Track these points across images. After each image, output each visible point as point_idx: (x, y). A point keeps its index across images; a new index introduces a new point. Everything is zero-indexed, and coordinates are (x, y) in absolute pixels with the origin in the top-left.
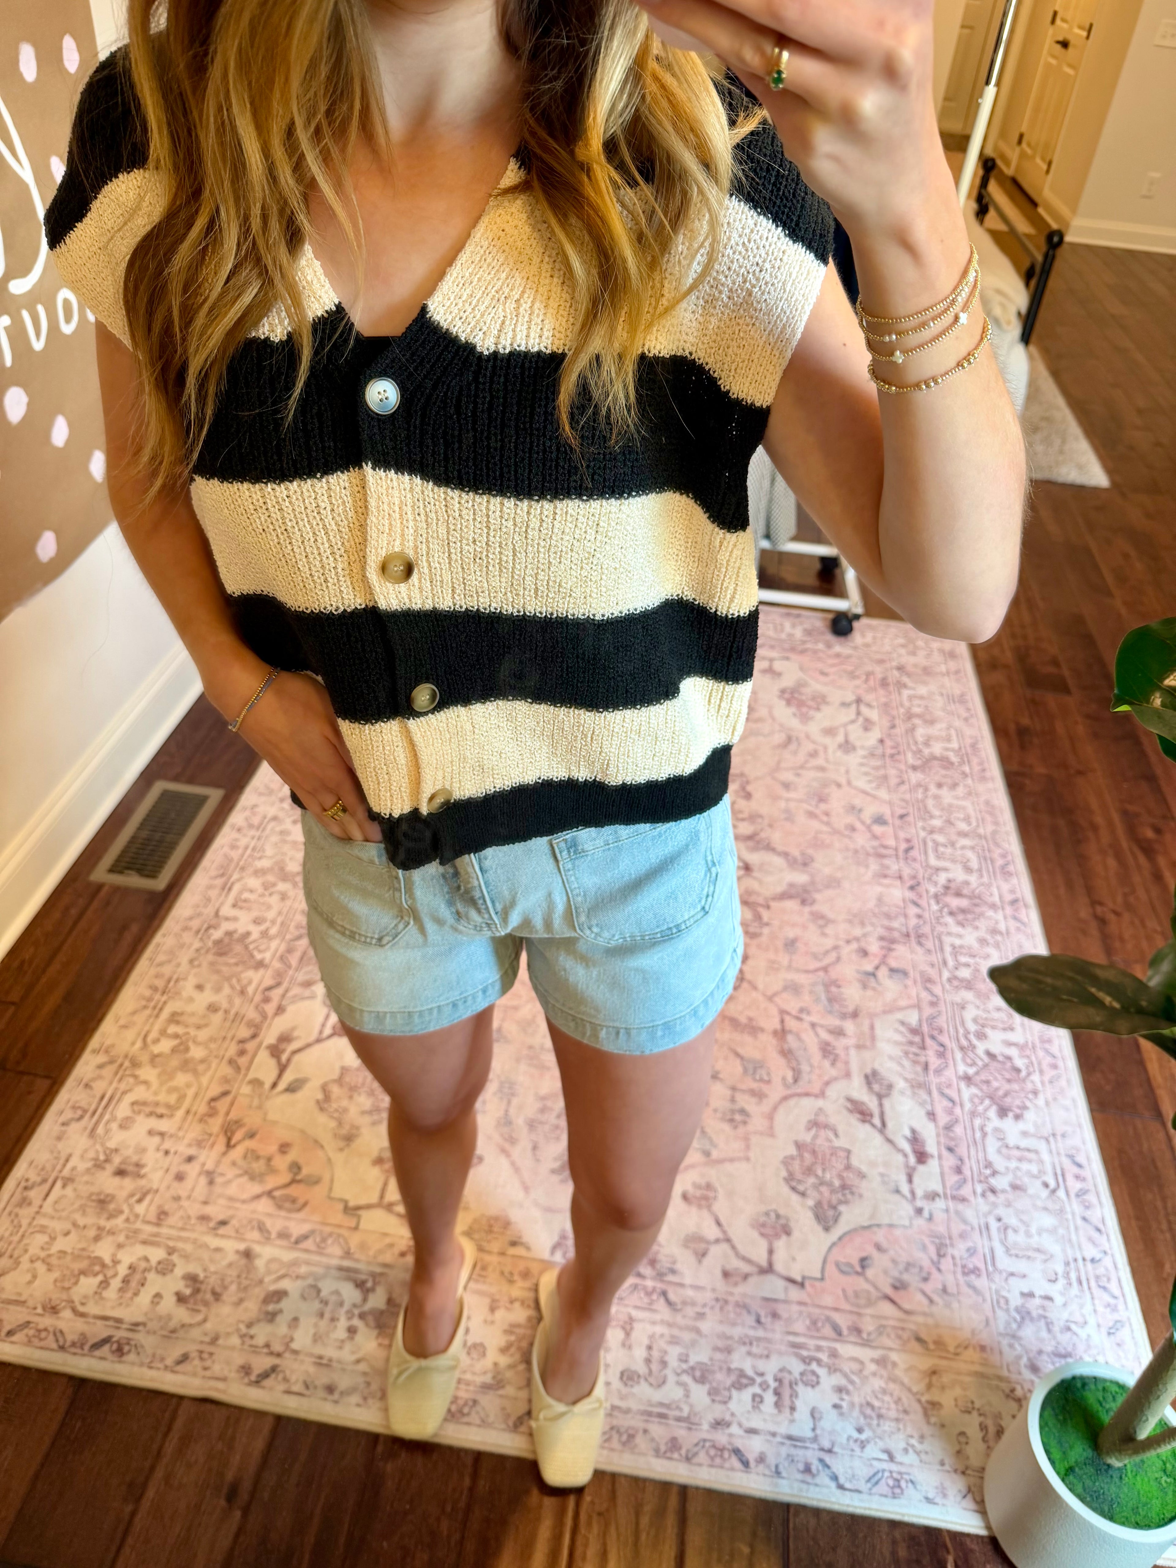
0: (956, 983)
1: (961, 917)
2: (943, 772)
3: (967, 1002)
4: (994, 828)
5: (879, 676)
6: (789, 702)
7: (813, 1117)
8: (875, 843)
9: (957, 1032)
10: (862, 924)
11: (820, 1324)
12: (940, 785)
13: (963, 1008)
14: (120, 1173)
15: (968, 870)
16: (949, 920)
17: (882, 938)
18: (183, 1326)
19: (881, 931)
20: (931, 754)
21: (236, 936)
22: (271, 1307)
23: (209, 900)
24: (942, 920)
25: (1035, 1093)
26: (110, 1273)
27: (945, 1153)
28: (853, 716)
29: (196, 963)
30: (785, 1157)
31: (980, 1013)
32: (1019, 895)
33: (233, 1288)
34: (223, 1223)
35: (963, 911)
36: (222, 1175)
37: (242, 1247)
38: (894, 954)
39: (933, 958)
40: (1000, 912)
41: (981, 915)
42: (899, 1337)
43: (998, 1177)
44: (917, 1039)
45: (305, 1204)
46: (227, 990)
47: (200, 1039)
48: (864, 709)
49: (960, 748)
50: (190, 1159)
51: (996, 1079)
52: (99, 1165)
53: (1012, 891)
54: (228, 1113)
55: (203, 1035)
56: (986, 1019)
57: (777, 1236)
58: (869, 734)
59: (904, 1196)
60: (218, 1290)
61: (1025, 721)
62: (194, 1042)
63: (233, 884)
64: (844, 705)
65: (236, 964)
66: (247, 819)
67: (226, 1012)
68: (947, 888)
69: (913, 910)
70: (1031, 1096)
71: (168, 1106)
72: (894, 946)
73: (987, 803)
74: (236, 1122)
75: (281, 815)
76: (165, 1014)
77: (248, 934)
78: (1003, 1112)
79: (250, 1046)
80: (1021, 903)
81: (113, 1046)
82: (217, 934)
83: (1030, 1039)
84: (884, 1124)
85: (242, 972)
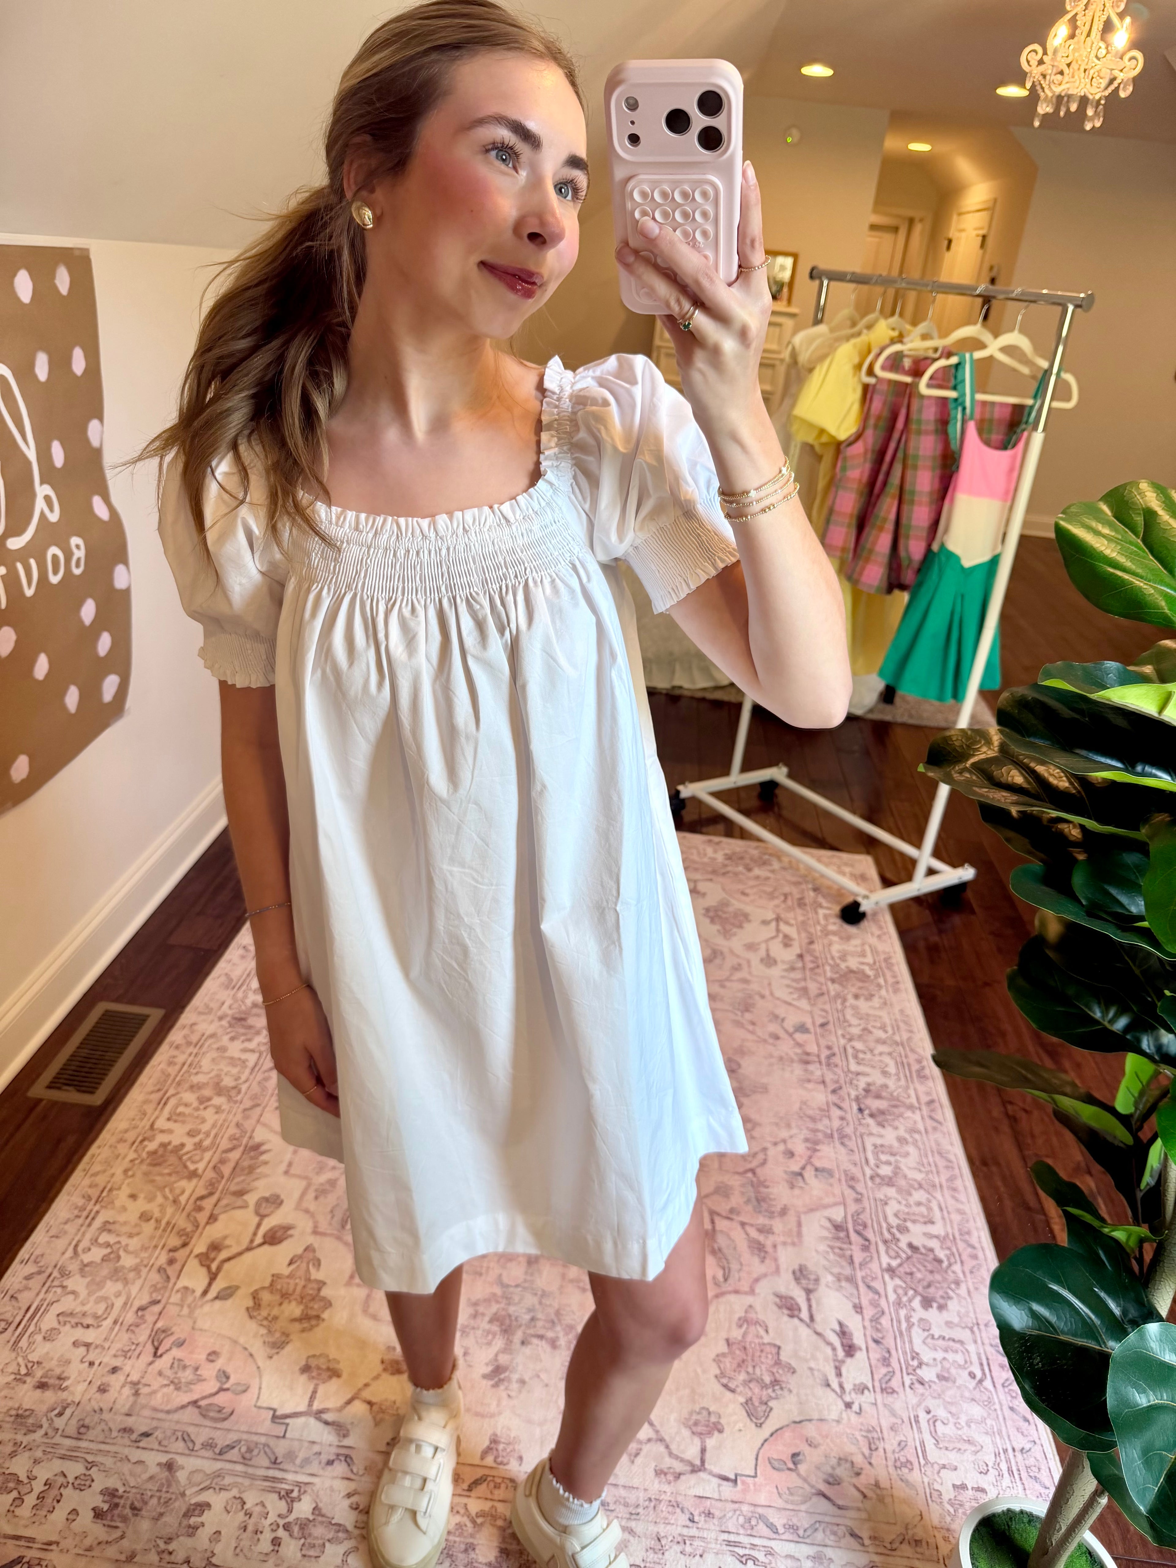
0: (878, 1180)
1: (880, 1119)
2: (861, 984)
3: (890, 1198)
4: (909, 1035)
5: (797, 896)
6: (712, 921)
7: (743, 1314)
8: (799, 1051)
9: (881, 1227)
10: (789, 1126)
11: (754, 1522)
12: (856, 997)
13: (886, 1204)
14: (42, 1386)
15: (885, 1073)
16: (870, 1121)
17: (807, 1140)
18: (99, 1543)
19: (805, 1133)
20: (847, 967)
21: (170, 1148)
22: (193, 1520)
23: (145, 1114)
24: (864, 1122)
25: (957, 1283)
26: (24, 1489)
27: (872, 1345)
28: (774, 934)
29: (130, 1173)
30: (718, 1356)
31: (903, 1208)
32: (935, 1097)
33: (154, 1501)
34: (146, 1435)
35: (882, 1112)
36: (146, 1385)
37: (164, 1458)
38: (818, 1154)
39: (856, 1157)
40: (918, 1112)
41: (901, 1115)
42: (834, 1533)
43: (924, 1367)
44: (842, 1235)
45: (232, 1413)
46: (160, 1199)
47: (131, 1248)
48: (783, 927)
49: (875, 963)
50: (114, 1370)
51: (919, 1270)
52: (20, 1379)
53: (928, 1093)
54: (155, 1322)
55: (134, 1243)
56: (908, 1214)
57: (710, 1433)
58: (789, 950)
59: (833, 1390)
60: (137, 1504)
61: (935, 938)
62: (125, 1251)
63: (168, 1099)
64: (765, 923)
65: (170, 1174)
66: (185, 1037)
67: (158, 1221)
68: (867, 1091)
69: (836, 1113)
70: (953, 1286)
71: (96, 1317)
72: (818, 1147)
73: (902, 1011)
74: (164, 1331)
75: (220, 1032)
76: (98, 1223)
77: (183, 1145)
78: (927, 1303)
79: (181, 1254)
80: (937, 1104)
81: (42, 1255)
82: (152, 1146)
83: (950, 1231)
84: (812, 1318)
85: (175, 1182)
